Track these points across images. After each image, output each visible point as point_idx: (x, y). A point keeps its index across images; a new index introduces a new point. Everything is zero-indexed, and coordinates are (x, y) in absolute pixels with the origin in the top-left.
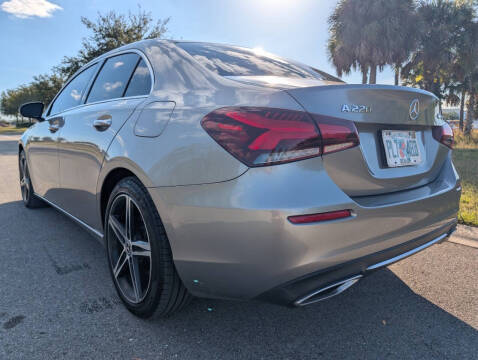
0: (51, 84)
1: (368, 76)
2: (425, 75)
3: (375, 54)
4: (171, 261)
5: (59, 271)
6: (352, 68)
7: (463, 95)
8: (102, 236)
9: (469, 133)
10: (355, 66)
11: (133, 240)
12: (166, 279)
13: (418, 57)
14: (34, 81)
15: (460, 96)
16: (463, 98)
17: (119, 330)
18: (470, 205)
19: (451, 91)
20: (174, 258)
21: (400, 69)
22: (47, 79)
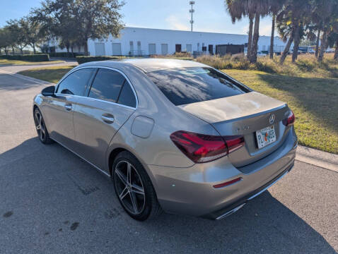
0: (20, 26)
1: (254, 21)
2: (293, 20)
3: (258, 7)
4: (157, 199)
5: (83, 192)
6: (242, 16)
7: (319, 32)
8: (109, 176)
9: (321, 60)
10: (244, 14)
11: (132, 184)
12: (153, 206)
13: (288, 8)
14: (8, 25)
15: (316, 34)
16: (319, 35)
17: (128, 228)
18: (310, 131)
19: (311, 30)
20: (158, 198)
21: (276, 16)
22: (16, 23)
